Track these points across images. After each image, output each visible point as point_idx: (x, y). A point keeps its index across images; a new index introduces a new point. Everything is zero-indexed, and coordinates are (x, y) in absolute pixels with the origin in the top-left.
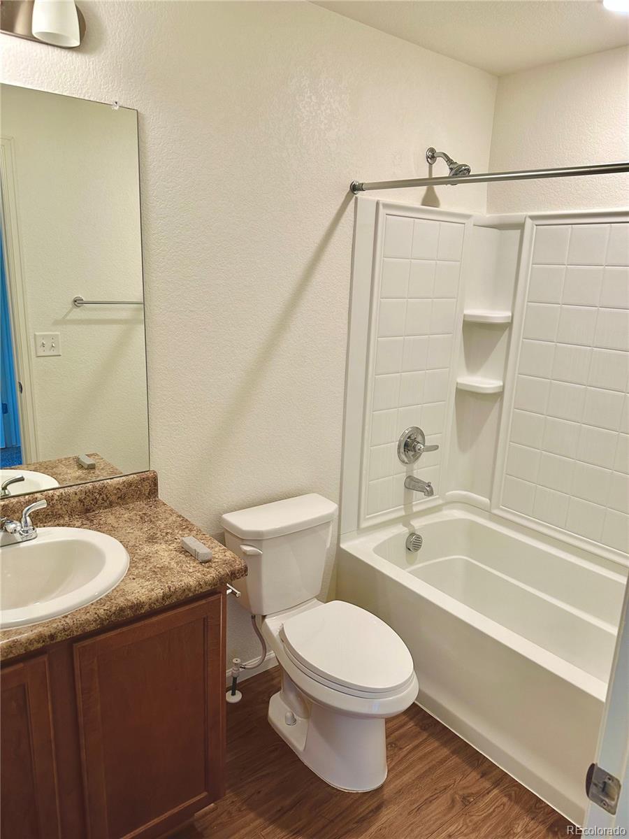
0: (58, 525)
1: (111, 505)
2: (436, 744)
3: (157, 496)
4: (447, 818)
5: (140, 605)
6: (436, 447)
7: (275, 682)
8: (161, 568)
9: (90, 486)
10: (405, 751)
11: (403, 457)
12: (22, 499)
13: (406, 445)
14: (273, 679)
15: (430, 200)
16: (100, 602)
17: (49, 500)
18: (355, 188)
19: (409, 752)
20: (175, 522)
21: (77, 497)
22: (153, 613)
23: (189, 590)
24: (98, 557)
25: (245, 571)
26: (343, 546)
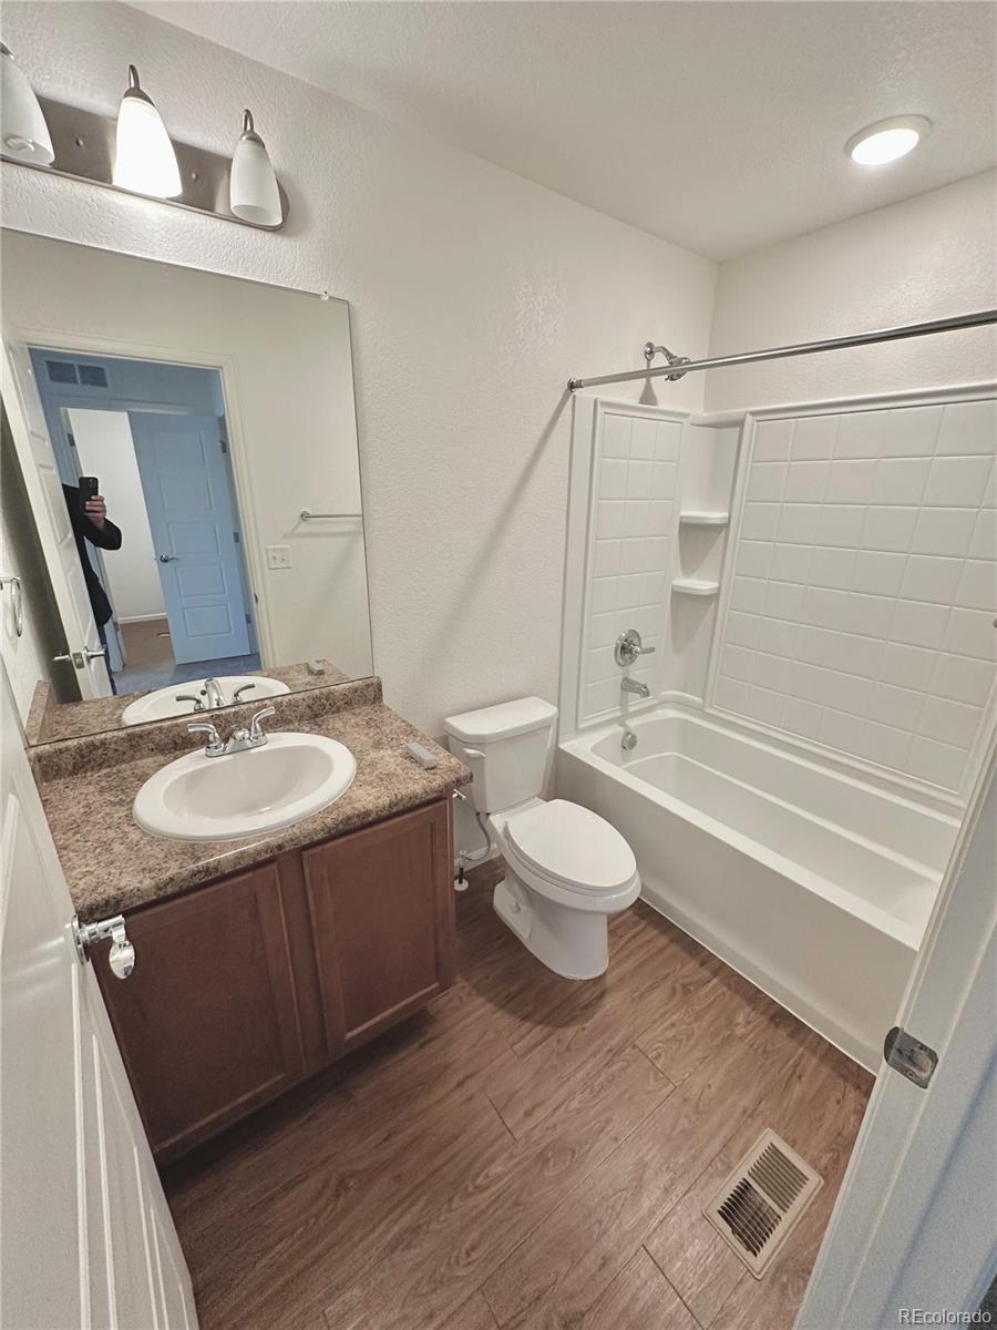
0: (288, 731)
1: (338, 710)
2: (655, 932)
3: (381, 701)
4: (669, 1006)
5: (367, 813)
6: (652, 650)
7: (499, 871)
8: (387, 775)
9: (317, 692)
10: (625, 938)
11: (620, 661)
12: (251, 705)
13: (623, 648)
14: (497, 868)
15: (648, 397)
16: (328, 811)
17: (278, 706)
18: (572, 386)
19: (629, 940)
20: (399, 727)
21: (306, 703)
22: (380, 820)
23: (416, 797)
24: (326, 763)
25: (470, 777)
26: (562, 746)
